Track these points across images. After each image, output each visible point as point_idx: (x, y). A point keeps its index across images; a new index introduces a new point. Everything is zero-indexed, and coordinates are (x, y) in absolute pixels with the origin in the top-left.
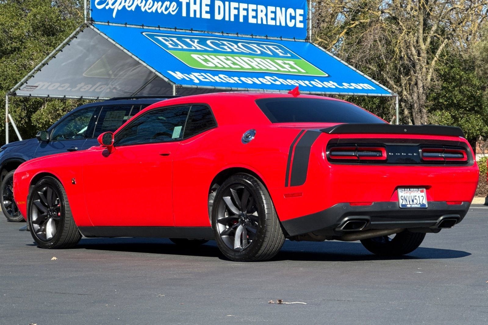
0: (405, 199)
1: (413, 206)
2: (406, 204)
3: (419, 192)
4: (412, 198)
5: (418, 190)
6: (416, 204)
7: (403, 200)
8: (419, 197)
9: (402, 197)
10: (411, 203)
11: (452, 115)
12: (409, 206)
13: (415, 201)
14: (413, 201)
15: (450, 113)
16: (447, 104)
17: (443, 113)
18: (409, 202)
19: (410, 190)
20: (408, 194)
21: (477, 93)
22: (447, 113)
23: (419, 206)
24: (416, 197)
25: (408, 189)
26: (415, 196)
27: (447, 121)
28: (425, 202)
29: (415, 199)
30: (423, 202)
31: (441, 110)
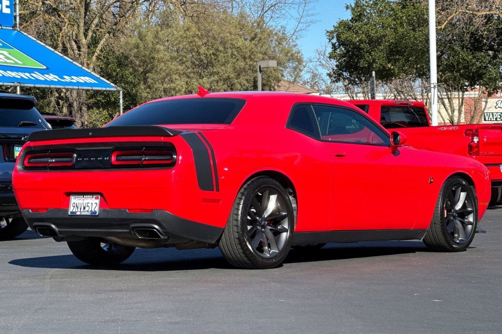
0: (77, 206)
1: (83, 213)
2: (77, 211)
3: (94, 199)
4: (85, 205)
5: (93, 197)
6: (88, 211)
7: (74, 207)
8: (92, 204)
9: (74, 204)
10: (82, 210)
11: (109, 113)
12: (78, 213)
13: (87, 209)
14: (84, 208)
15: (108, 112)
16: (105, 102)
17: (100, 111)
18: (81, 209)
19: (83, 197)
20: (81, 201)
21: (132, 90)
22: (104, 111)
23: (89, 214)
24: (88, 205)
25: (82, 196)
26: (88, 203)
27: (105, 120)
28: (97, 209)
29: (87, 206)
30: (95, 210)
31: (98, 108)
